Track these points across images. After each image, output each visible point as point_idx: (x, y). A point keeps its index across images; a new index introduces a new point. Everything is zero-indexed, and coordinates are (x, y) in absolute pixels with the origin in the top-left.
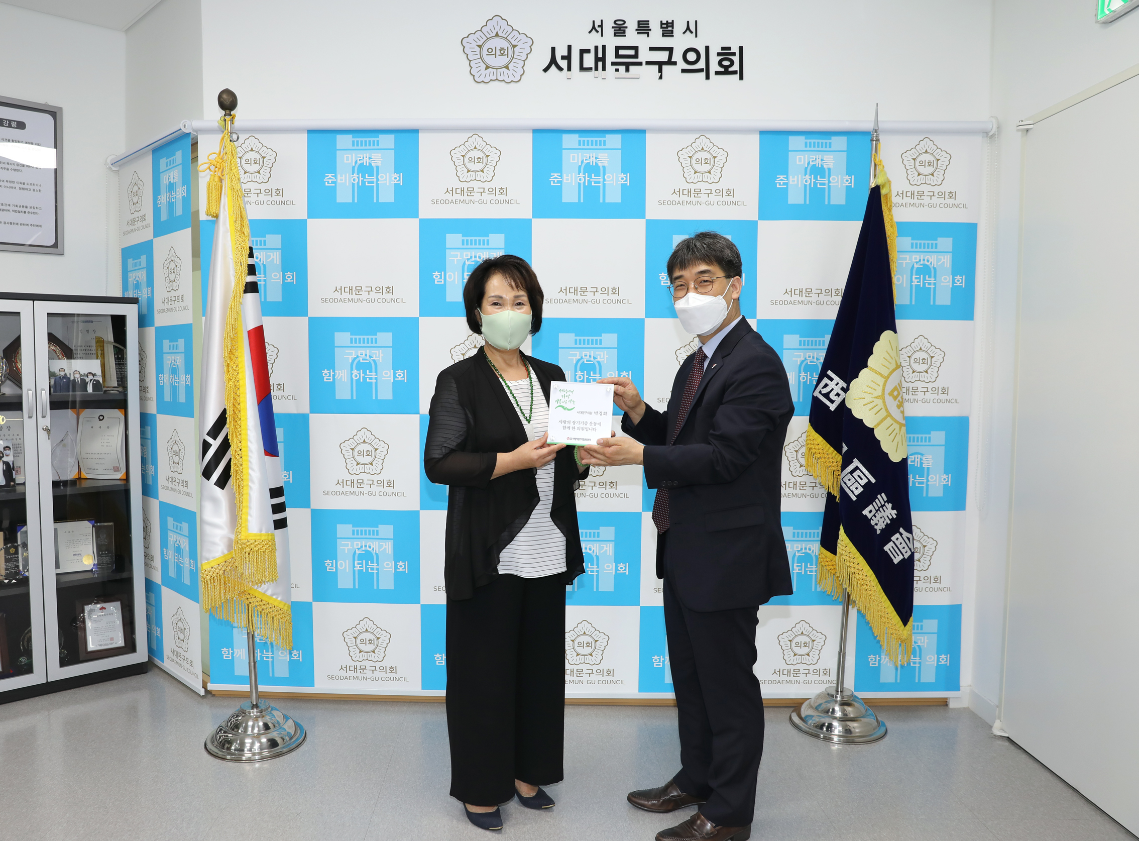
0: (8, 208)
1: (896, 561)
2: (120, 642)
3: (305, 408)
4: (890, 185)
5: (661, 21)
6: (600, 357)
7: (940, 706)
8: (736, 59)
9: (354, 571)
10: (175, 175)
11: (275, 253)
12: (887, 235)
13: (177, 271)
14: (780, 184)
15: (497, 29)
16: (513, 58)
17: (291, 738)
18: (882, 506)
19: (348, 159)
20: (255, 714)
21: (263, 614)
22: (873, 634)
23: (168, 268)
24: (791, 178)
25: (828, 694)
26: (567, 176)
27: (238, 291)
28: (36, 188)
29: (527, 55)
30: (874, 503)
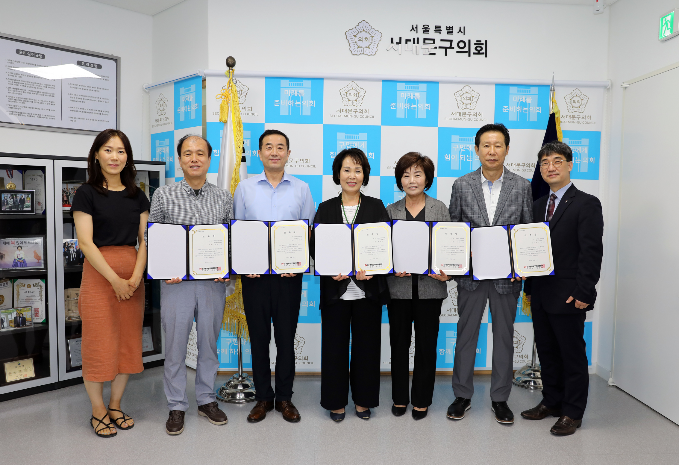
0: (92, 111)
4: (559, 112)
5: (447, 27)
8: (484, 47)
10: (191, 97)
11: (247, 141)
14: (505, 111)
15: (364, 27)
16: (372, 42)
19: (286, 92)
20: (241, 380)
24: (510, 108)
25: (528, 366)
26: (399, 104)
27: (238, 161)
28: (107, 101)
29: (379, 41)
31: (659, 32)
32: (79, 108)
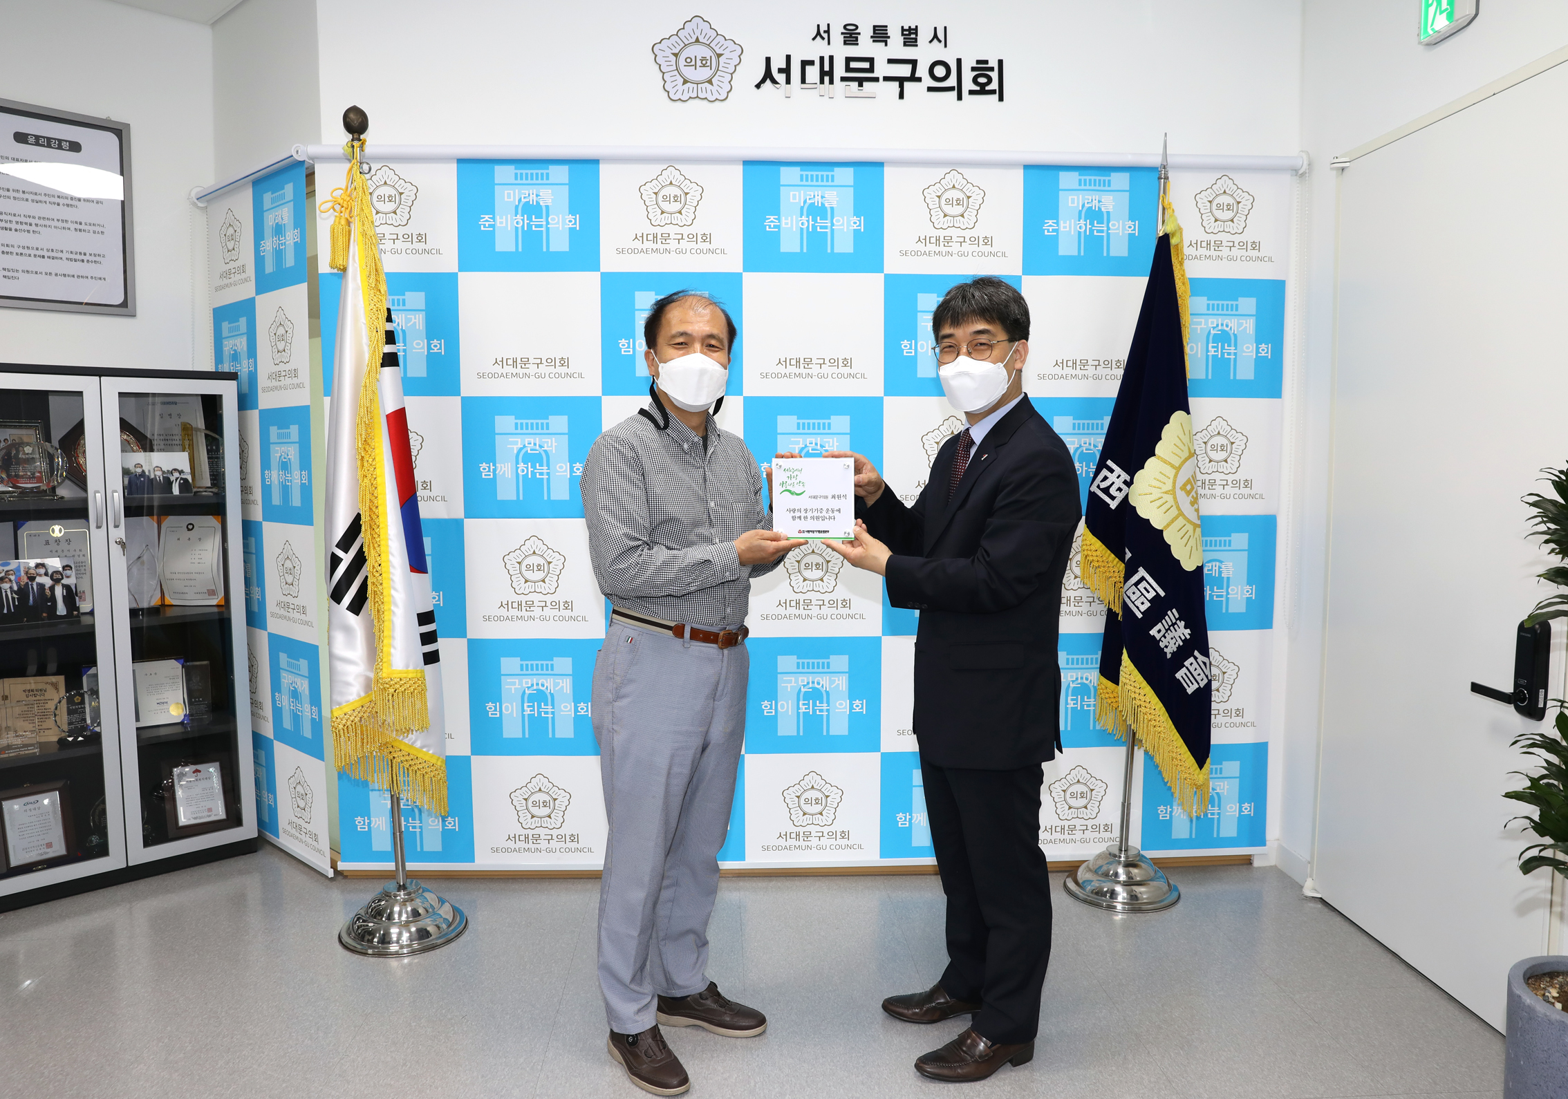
0: (60, 255)
1: (1190, 691)
2: (220, 813)
3: (459, 513)
4: (1181, 233)
5: (902, 27)
6: (829, 444)
7: (1242, 865)
8: (994, 75)
9: (523, 716)
10: (285, 214)
11: (417, 316)
12: (1178, 295)
13: (288, 338)
14: (1048, 231)
15: (697, 33)
16: (718, 70)
17: (449, 926)
18: (1173, 625)
19: (509, 196)
20: (403, 897)
21: (410, 771)
22: (1163, 779)
23: (275, 334)
24: (1062, 224)
25: (1110, 854)
26: (786, 219)
27: (373, 365)
28: (97, 229)
29: (735, 66)
30: (1164, 621)
31: (1420, 23)
32: (24, 248)
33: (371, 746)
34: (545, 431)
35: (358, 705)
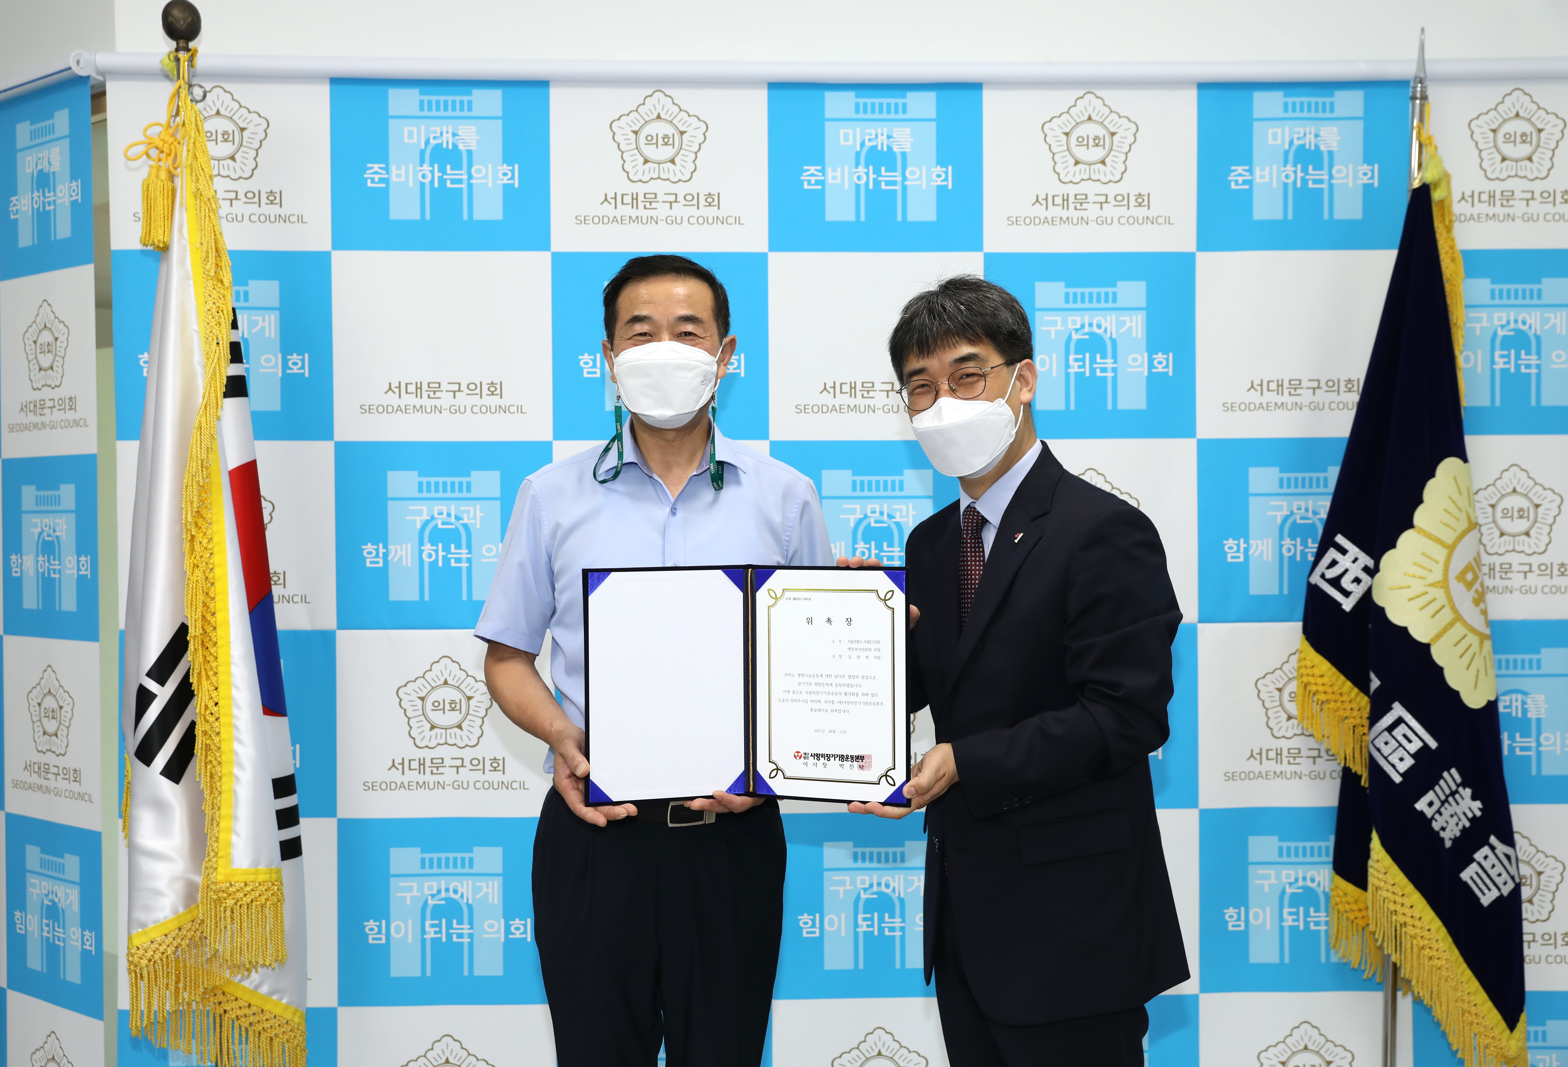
1: (1486, 900)
3: (328, 620)
4: (1449, 181)
6: (902, 513)
9: (423, 941)
10: (54, 157)
11: (270, 316)
12: (1444, 278)
13: (58, 349)
14: (1237, 183)
18: (1453, 794)
19: (410, 136)
21: (251, 1033)
22: (1449, 1045)
23: (35, 341)
24: (1257, 171)
26: (835, 171)
27: (212, 393)
30: (1437, 788)
33: (190, 993)
34: (465, 495)
35: (174, 926)
